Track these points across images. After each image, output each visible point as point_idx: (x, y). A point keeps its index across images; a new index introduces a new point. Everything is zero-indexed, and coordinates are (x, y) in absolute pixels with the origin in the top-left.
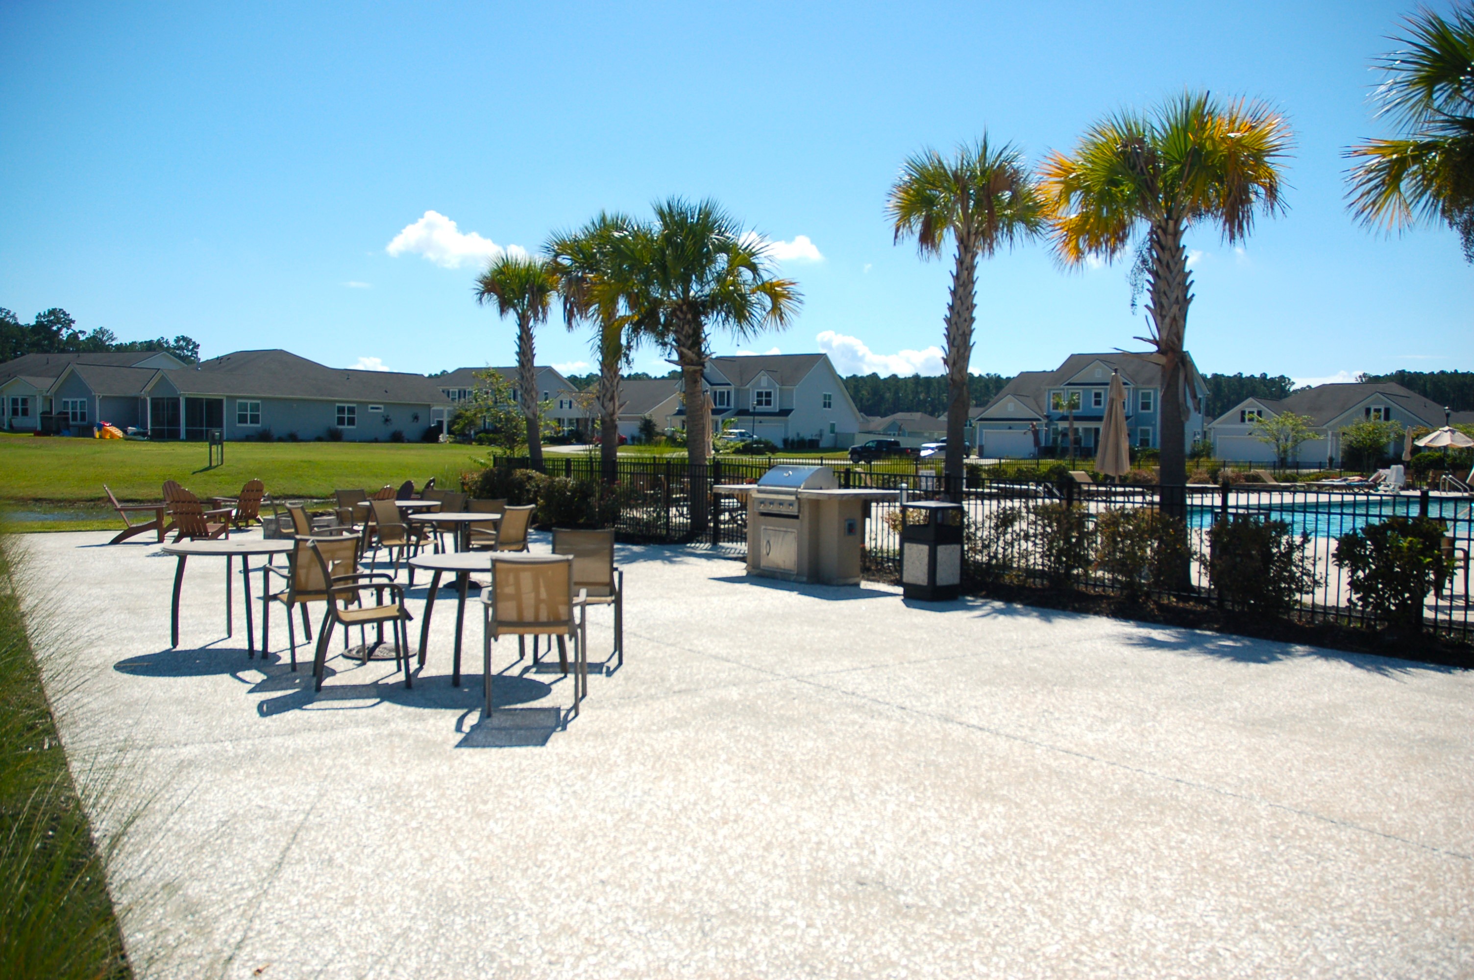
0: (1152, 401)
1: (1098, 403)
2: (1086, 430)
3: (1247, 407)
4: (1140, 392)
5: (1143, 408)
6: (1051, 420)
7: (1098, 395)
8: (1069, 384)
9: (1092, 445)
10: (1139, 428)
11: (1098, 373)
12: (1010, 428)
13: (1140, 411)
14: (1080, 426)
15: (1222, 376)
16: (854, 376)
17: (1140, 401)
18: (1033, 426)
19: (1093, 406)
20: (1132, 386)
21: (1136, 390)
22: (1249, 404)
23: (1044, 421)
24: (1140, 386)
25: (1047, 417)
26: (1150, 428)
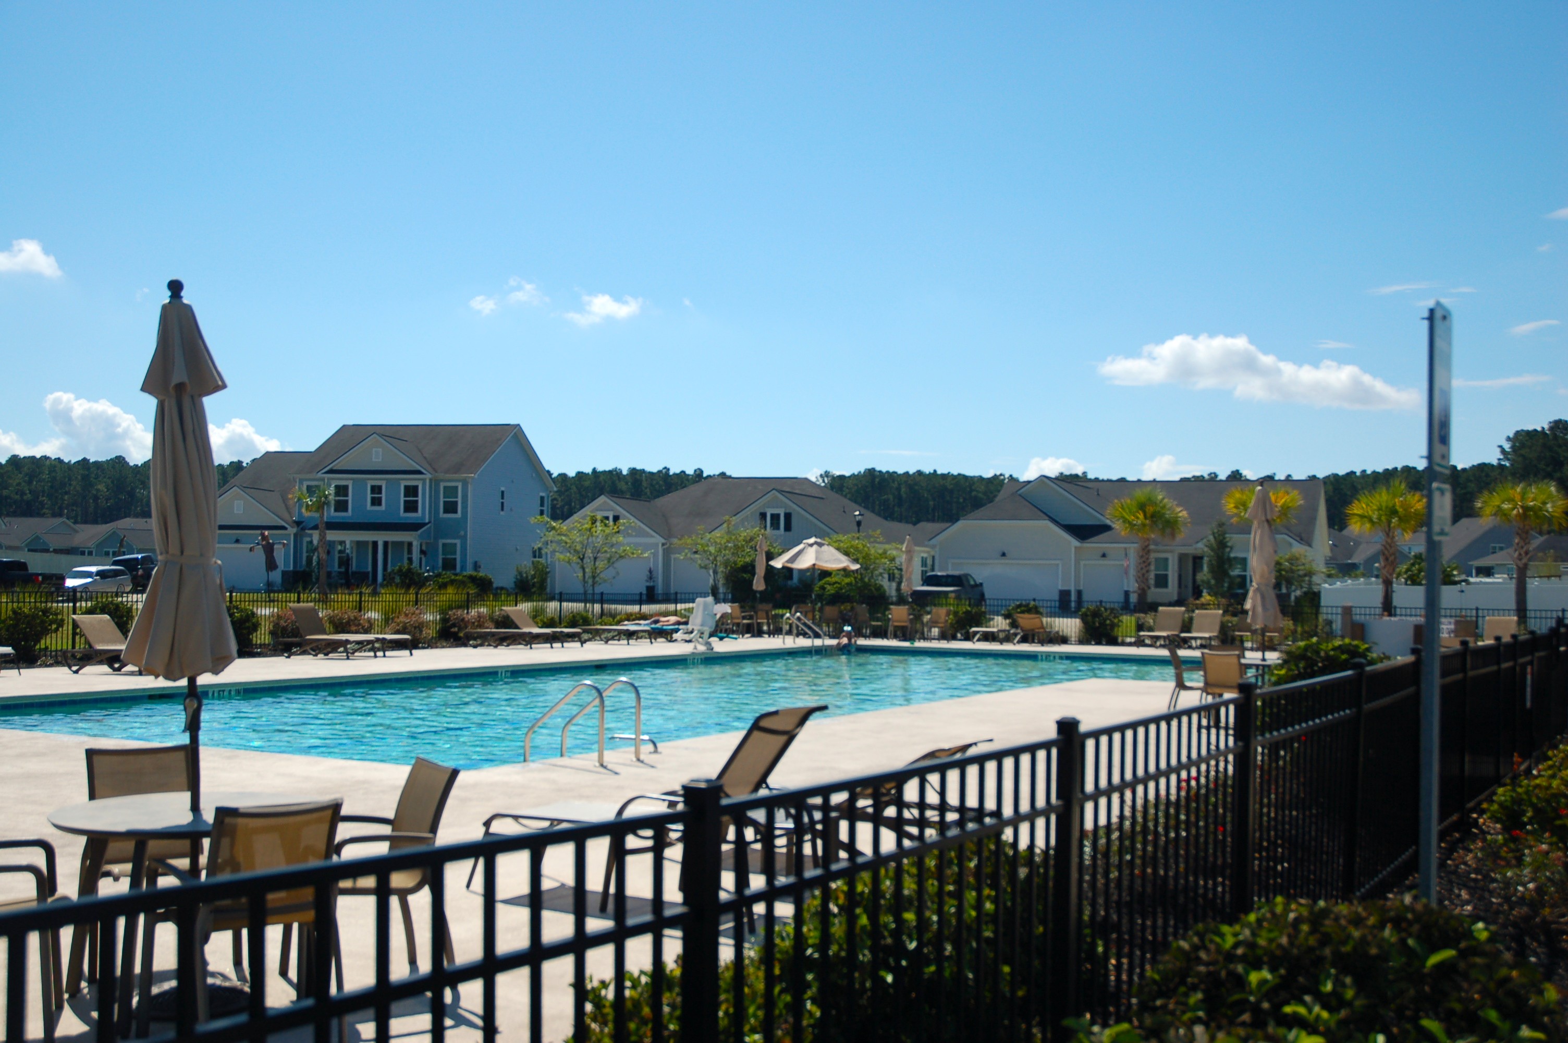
0: (459, 500)
1: (376, 502)
2: (360, 545)
3: (597, 510)
4: (442, 485)
5: (446, 511)
6: (303, 529)
7: (376, 489)
8: (331, 471)
9: (370, 569)
10: (441, 542)
11: (378, 455)
12: (237, 541)
13: (442, 515)
14: (349, 538)
15: (643, 471)
16: (85, 460)
17: (442, 500)
18: (264, 538)
19: (369, 507)
20: (428, 476)
21: (435, 482)
22: (602, 505)
23: (292, 531)
24: (441, 476)
25: (298, 523)
26: (458, 542)
